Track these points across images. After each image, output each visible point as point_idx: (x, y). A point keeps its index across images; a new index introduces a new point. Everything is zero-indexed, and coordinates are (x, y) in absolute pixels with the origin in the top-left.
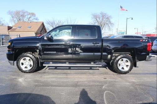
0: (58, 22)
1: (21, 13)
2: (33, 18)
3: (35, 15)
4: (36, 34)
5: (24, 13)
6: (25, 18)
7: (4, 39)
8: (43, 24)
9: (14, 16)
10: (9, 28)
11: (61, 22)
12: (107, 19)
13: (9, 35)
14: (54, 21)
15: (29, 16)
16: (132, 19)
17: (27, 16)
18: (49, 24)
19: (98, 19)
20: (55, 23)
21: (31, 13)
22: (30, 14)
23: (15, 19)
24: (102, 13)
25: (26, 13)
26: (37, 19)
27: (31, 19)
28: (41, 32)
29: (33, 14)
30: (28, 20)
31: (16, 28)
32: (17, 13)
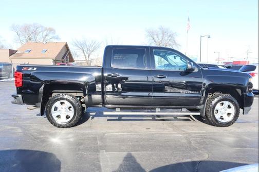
0: (91, 43)
1: (32, 29)
2: (51, 35)
3: (55, 31)
4: (55, 61)
5: (36, 29)
6: (39, 37)
7: (4, 71)
8: (66, 46)
9: (21, 33)
10: (12, 52)
11: (96, 43)
12: (170, 38)
13: (11, 64)
14: (85, 41)
15: (45, 33)
16: (209, 37)
17: (41, 33)
18: (76, 45)
19: (155, 37)
20: (87, 44)
21: (48, 28)
22: (46, 29)
23: (22, 38)
24: (161, 28)
25: (41, 28)
26: (57, 38)
27: (48, 38)
28: (63, 58)
29: (51, 30)
30: (43, 39)
31: (23, 53)
32: (26, 28)
